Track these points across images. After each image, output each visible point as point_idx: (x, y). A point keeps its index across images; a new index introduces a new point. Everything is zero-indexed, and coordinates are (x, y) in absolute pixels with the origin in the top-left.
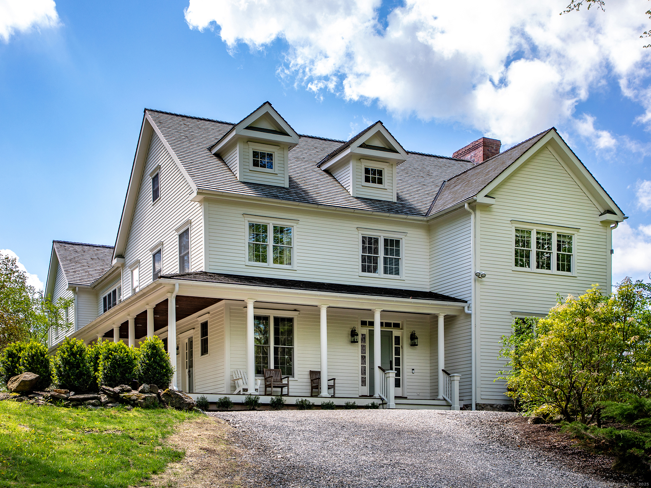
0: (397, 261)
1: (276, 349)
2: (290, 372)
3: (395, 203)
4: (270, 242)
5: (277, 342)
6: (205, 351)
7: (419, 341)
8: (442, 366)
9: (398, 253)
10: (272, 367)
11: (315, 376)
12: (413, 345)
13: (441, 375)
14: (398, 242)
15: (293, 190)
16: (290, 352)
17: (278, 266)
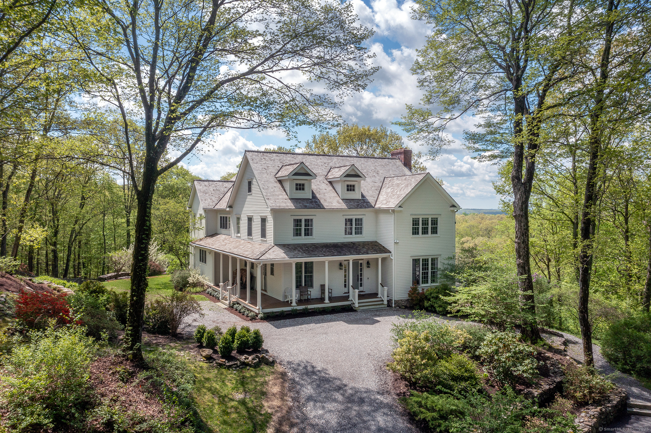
0: (361, 228)
1: (305, 276)
2: (312, 286)
3: (360, 200)
4: (303, 227)
5: (305, 273)
6: (272, 273)
7: (371, 266)
8: (380, 281)
9: (361, 225)
10: (303, 285)
11: (323, 287)
12: (368, 267)
13: (380, 285)
14: (361, 219)
15: (313, 200)
16: (311, 277)
17: (307, 237)
